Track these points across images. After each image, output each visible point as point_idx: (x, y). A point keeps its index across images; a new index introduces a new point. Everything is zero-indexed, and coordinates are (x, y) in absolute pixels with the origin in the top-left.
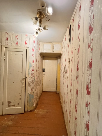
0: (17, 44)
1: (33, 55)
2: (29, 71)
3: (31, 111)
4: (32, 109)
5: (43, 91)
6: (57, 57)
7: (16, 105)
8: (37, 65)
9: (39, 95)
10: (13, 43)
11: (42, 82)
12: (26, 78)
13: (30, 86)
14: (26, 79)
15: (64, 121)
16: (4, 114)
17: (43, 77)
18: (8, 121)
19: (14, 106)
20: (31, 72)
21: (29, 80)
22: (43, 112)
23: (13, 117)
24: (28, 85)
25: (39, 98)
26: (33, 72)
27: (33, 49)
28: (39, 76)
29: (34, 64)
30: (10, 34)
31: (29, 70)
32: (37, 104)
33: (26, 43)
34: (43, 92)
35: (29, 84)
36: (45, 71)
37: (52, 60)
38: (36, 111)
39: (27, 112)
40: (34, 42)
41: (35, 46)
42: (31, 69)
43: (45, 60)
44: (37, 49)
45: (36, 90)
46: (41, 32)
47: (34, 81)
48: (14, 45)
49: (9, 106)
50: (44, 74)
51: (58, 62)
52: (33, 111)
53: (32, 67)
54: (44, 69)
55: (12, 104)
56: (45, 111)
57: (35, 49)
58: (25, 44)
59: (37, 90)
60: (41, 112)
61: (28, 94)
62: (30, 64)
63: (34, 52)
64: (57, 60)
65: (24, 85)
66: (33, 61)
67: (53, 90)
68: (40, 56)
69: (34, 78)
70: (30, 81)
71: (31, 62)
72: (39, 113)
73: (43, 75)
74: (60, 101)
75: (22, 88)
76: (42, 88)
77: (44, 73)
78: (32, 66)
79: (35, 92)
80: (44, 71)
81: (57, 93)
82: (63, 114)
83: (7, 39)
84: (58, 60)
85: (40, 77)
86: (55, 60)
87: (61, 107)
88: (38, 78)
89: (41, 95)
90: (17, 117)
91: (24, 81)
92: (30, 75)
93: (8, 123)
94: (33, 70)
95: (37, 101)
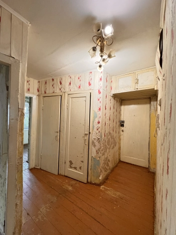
0: (80, 87)
1: (99, 100)
2: (93, 124)
3: (95, 184)
4: (97, 182)
5: (122, 160)
6: (150, 98)
7: (78, 168)
8: (108, 115)
9: (111, 165)
10: (75, 88)
11: (120, 144)
12: (90, 133)
13: (95, 146)
14: (90, 135)
15: (153, 231)
16: (66, 175)
17: (122, 136)
18: (69, 185)
19: (75, 168)
20: (96, 125)
21: (93, 137)
22: (114, 194)
23: (74, 182)
24: (92, 144)
25: (113, 170)
26: (100, 125)
27: (99, 91)
28: (111, 132)
29: (100, 112)
30: (73, 77)
31: (93, 122)
32: (106, 178)
33: (90, 84)
34: (120, 161)
35: (93, 142)
36: (125, 124)
37: (138, 104)
38: (103, 188)
39: (91, 183)
40: (101, 79)
41: (102, 85)
42: (96, 121)
43: (125, 105)
44: (105, 89)
45: (103, 154)
46: (107, 63)
47: (101, 140)
48: (76, 89)
49: (71, 167)
50: (123, 131)
51: (152, 107)
52: (99, 185)
53: (98, 118)
54: (123, 122)
55: (73, 166)
56: (118, 193)
57: (101, 91)
58: (88, 85)
59: (106, 154)
60: (111, 192)
61: (92, 157)
62: (95, 113)
63: (101, 95)
64: (150, 103)
65: (87, 143)
66: (100, 109)
67: (143, 163)
68: (112, 99)
69: (101, 135)
70: (95, 139)
71: (96, 109)
72: (106, 192)
73: (121, 132)
74: (154, 190)
75: (84, 147)
76: (119, 155)
77: (122, 128)
78: (98, 116)
79: (103, 156)
80: (122, 125)
81: (149, 172)
82: (154, 217)
83: (70, 84)
84: (152, 103)
85: (115, 134)
86: (146, 103)
87: (154, 202)
88: (109, 137)
89: (116, 166)
90: (77, 185)
91: (87, 138)
92: (95, 129)
93: (68, 187)
94: (99, 123)
95: (106, 173)
